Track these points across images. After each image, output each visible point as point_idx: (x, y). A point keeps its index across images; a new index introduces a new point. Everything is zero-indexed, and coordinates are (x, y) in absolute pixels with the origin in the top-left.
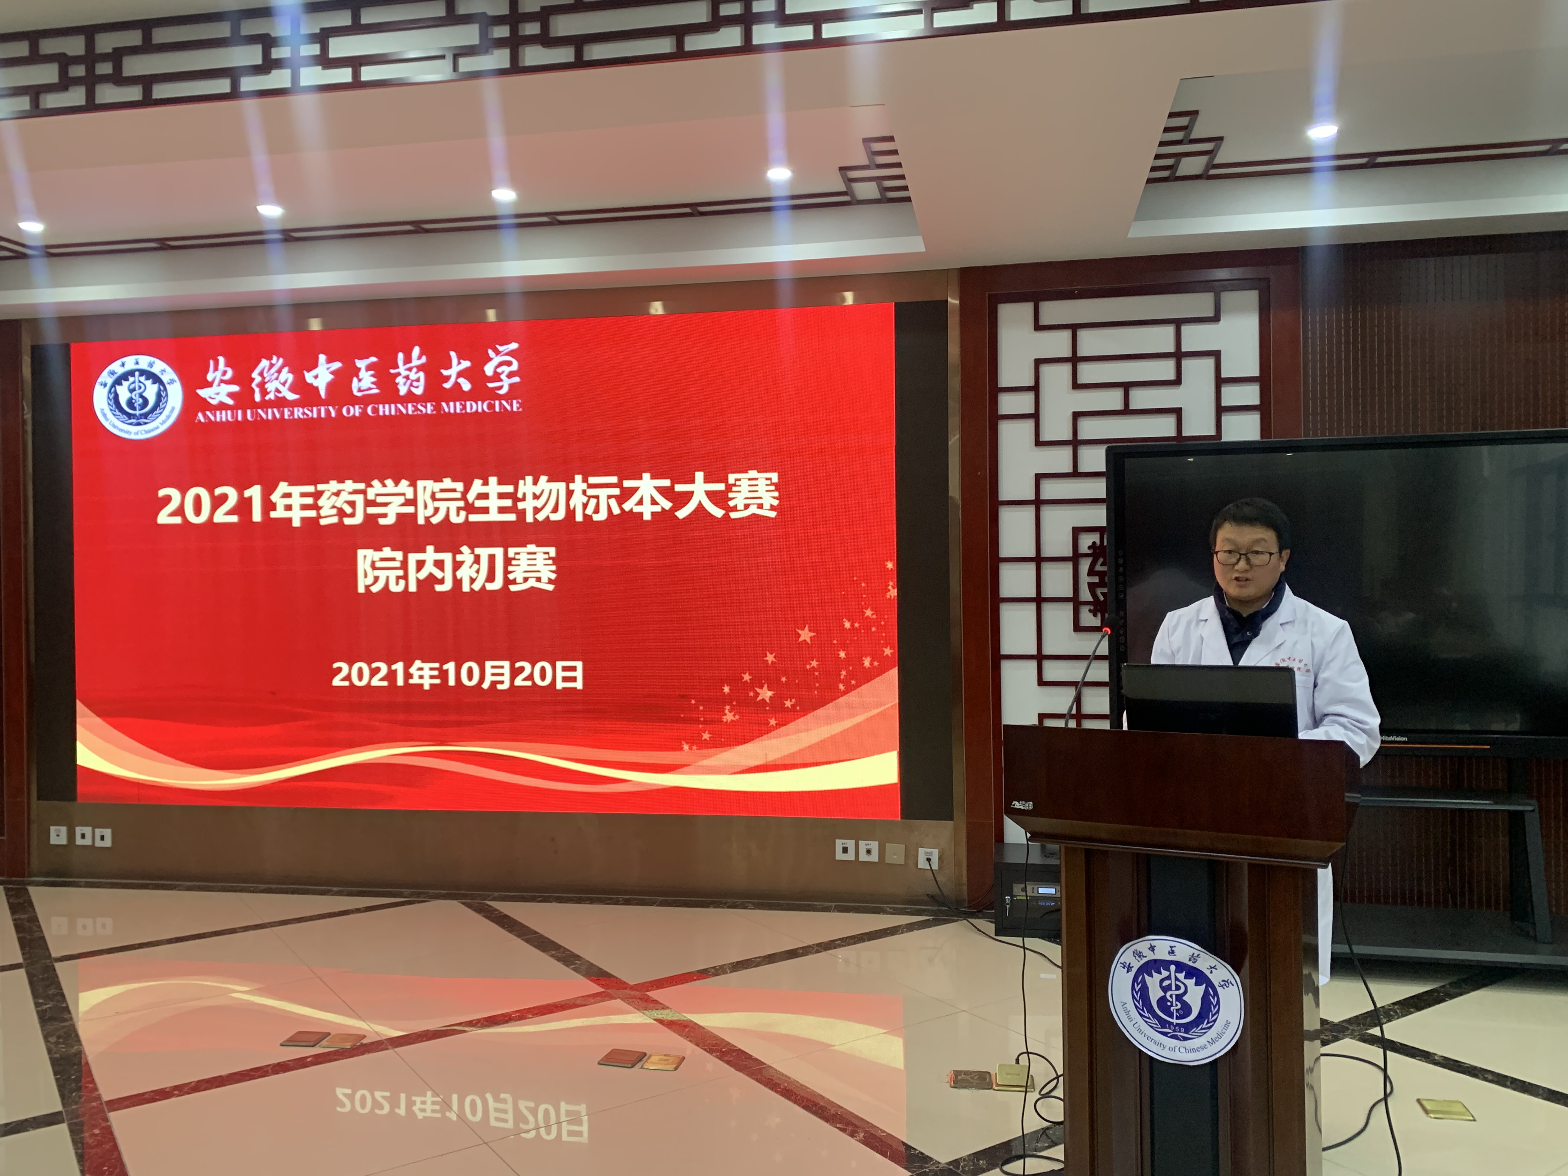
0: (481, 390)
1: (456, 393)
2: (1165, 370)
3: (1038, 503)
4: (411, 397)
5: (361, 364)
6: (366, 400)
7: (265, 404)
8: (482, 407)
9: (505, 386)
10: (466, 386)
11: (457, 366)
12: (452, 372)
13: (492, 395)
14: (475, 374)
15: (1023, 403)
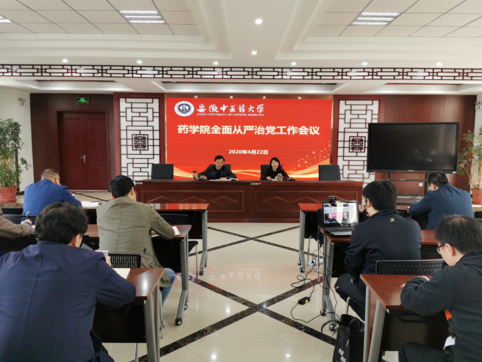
0: (256, 112)
1: (251, 112)
2: (364, 112)
3: (344, 132)
4: (242, 113)
5: (232, 107)
6: (233, 113)
7: (211, 113)
8: (256, 115)
9: (261, 111)
10: (253, 111)
11: (251, 108)
12: (250, 109)
13: (258, 113)
14: (255, 109)
15: (343, 116)
